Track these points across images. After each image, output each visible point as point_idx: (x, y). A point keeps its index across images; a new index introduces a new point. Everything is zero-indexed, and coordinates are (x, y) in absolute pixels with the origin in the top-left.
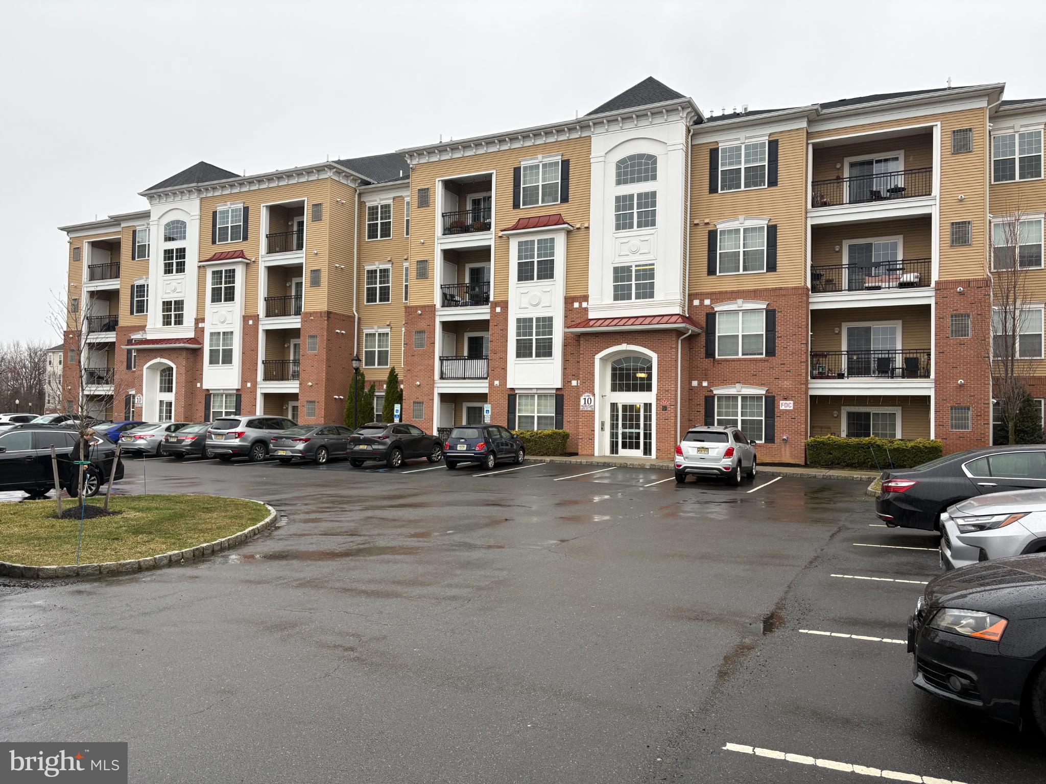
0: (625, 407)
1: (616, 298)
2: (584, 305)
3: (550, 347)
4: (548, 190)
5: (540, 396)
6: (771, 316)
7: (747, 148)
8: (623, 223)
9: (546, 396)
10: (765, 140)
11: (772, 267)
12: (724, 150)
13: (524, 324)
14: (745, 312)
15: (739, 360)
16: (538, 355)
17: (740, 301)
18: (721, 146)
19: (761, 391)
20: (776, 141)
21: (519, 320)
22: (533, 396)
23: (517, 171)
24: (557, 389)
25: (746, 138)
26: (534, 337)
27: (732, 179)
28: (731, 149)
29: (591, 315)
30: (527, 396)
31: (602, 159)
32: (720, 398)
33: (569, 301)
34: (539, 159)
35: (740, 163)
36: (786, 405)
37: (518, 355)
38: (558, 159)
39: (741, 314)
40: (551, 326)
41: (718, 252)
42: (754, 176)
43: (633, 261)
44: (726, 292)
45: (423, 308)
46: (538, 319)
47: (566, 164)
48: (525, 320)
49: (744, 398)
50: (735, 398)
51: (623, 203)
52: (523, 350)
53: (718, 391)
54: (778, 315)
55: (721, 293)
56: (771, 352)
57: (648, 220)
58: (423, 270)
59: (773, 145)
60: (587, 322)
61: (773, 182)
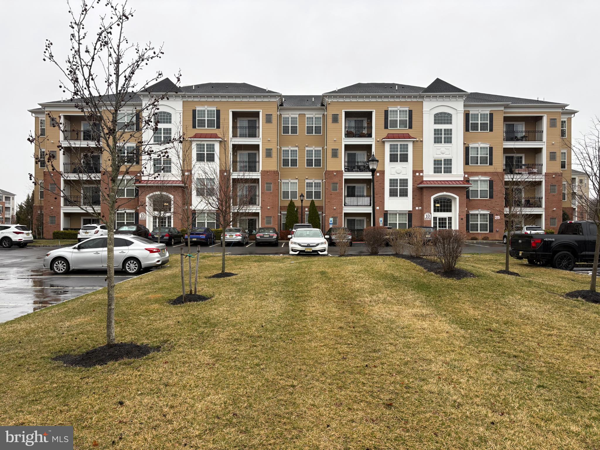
0: (440, 219)
1: (435, 172)
2: (421, 174)
3: (407, 192)
4: (403, 123)
5: (399, 214)
6: (491, 183)
7: (481, 115)
8: (437, 140)
9: (403, 214)
10: (488, 112)
11: (491, 164)
12: (472, 114)
13: (393, 182)
14: (481, 181)
15: (479, 200)
16: (400, 196)
17: (480, 176)
18: (471, 112)
19: (487, 212)
20: (492, 114)
21: (391, 180)
22: (396, 214)
23: (386, 112)
24: (409, 211)
25: (482, 111)
26: (399, 188)
27: (475, 127)
28: (475, 114)
29: (425, 179)
30: (393, 214)
31: (429, 112)
32: (472, 215)
33: (414, 172)
34: (399, 108)
35: (478, 120)
36: (497, 217)
37: (391, 195)
38: (407, 109)
39: (479, 181)
40: (407, 183)
41: (470, 156)
42: (484, 127)
43: (443, 157)
44: (474, 172)
45: (336, 171)
46: (400, 180)
47: (410, 112)
48: (394, 180)
49: (481, 215)
50: (477, 215)
51: (437, 132)
52: (393, 193)
53: (471, 212)
54: (494, 182)
55: (472, 172)
56: (491, 197)
57: (449, 140)
58: (335, 154)
59: (491, 115)
60: (422, 182)
61: (491, 130)
